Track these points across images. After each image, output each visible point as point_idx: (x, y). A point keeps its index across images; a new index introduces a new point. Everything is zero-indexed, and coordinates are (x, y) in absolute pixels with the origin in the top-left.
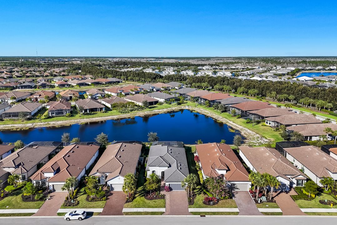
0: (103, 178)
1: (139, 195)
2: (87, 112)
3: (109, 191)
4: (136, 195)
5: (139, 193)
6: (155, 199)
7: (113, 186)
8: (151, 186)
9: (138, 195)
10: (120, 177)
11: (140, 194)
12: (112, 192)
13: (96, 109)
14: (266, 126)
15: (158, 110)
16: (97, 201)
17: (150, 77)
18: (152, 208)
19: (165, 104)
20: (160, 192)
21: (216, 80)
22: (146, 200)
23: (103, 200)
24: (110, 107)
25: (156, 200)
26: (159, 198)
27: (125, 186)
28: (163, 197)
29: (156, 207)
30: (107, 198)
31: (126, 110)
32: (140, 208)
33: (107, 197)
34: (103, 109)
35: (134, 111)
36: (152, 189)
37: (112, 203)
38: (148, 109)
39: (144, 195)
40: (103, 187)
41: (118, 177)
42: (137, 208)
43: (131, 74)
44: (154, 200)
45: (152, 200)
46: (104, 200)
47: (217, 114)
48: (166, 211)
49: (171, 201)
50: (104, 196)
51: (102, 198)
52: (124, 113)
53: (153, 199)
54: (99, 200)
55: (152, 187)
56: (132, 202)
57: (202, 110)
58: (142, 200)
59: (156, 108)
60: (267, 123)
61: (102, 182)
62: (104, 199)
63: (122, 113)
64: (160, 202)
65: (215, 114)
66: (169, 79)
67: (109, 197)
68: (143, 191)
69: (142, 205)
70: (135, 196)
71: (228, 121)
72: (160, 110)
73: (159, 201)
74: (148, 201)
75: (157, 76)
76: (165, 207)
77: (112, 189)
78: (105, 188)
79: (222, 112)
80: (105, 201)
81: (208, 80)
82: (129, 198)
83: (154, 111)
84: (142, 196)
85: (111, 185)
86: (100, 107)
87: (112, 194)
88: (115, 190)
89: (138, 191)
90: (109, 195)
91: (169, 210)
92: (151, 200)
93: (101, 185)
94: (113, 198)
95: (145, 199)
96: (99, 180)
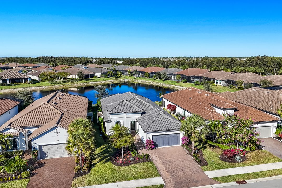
0: (24, 139)
1: (100, 160)
2: (7, 82)
3: (37, 161)
4: (95, 162)
5: (99, 156)
6: (134, 163)
7: (45, 149)
8: (124, 140)
9: (97, 160)
10: (59, 129)
11: (101, 158)
12: (42, 161)
13: (19, 79)
14: (217, 86)
15: (96, 82)
16: (7, 181)
17: (81, 62)
18: (134, 179)
19: (102, 78)
20: (137, 151)
21: (148, 61)
22: (116, 167)
23: (21, 178)
24: (38, 80)
25: (137, 165)
26: (140, 161)
27: (72, 140)
28: (147, 158)
29: (142, 177)
30: (31, 174)
31: (58, 82)
32: (109, 182)
33: (31, 170)
34: (28, 80)
35: (68, 82)
36: (125, 145)
37: (43, 182)
38: (84, 81)
39: (111, 159)
40: (23, 154)
41: (55, 130)
42: (103, 183)
43: (60, 60)
44: (132, 166)
45: (129, 166)
46: (25, 178)
47: (159, 82)
48: (165, 182)
49: (164, 163)
50: (25, 170)
51: (20, 173)
52: (55, 84)
53: (130, 164)
54: (12, 179)
55: (126, 142)
56: (88, 175)
57: (142, 81)
58: (108, 169)
59: (93, 80)
60: (217, 83)
61: (22, 145)
62: (24, 174)
63: (52, 84)
64: (145, 167)
65: (158, 82)
66: (100, 63)
67: (36, 171)
68: (106, 153)
69: (111, 177)
70: (91, 162)
71: (174, 86)
72: (97, 82)
73: (142, 166)
74: (121, 169)
75: (87, 62)
76: (159, 175)
77: (44, 155)
78: (29, 157)
79: (165, 80)
80: (27, 180)
81: (139, 61)
82: (83, 166)
83: (91, 83)
84: (107, 161)
85: (40, 147)
86: (24, 77)
87: (42, 165)
88: (50, 156)
89: (96, 153)
90: (36, 168)
91: (171, 179)
92: (127, 165)
93: (18, 152)
94: (46, 172)
95: (114, 165)
96: (14, 142)
